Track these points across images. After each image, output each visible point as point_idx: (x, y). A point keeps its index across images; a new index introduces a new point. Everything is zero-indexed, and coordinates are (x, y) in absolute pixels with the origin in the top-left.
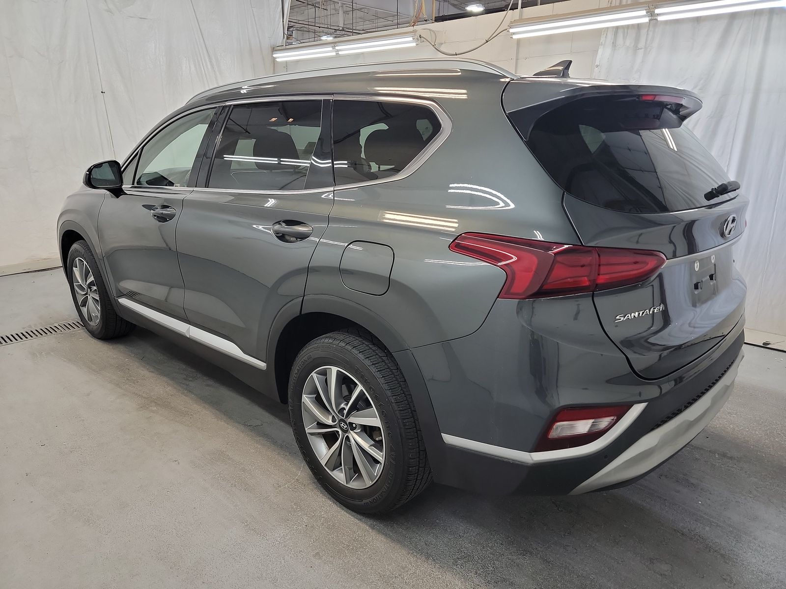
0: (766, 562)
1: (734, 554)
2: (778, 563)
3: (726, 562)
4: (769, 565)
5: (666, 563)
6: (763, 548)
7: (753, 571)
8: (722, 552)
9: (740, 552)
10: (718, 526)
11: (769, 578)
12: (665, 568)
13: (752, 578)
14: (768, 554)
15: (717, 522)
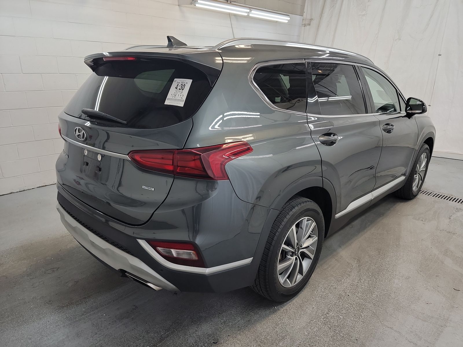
0: (47, 322)
1: (61, 312)
2: (44, 327)
3: (59, 306)
4: (45, 322)
5: (72, 286)
6: (56, 326)
7: (46, 314)
8: (65, 308)
9: (60, 315)
10: (83, 315)
11: (39, 318)
12: (70, 285)
13: (44, 311)
14: (51, 327)
15: (86, 316)
